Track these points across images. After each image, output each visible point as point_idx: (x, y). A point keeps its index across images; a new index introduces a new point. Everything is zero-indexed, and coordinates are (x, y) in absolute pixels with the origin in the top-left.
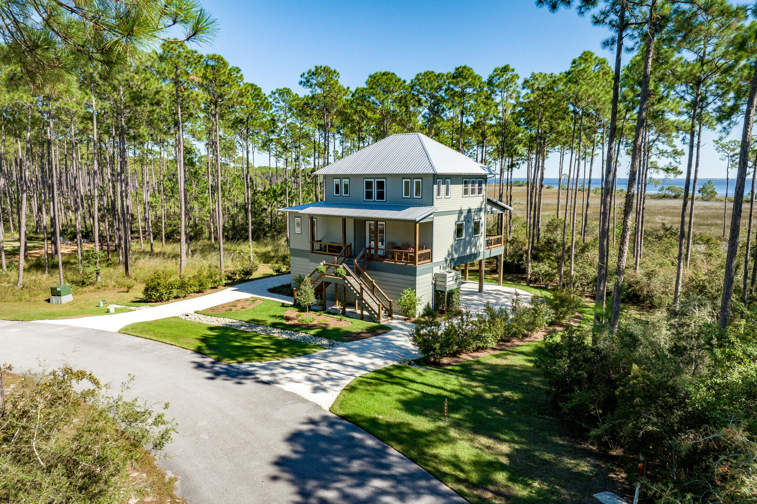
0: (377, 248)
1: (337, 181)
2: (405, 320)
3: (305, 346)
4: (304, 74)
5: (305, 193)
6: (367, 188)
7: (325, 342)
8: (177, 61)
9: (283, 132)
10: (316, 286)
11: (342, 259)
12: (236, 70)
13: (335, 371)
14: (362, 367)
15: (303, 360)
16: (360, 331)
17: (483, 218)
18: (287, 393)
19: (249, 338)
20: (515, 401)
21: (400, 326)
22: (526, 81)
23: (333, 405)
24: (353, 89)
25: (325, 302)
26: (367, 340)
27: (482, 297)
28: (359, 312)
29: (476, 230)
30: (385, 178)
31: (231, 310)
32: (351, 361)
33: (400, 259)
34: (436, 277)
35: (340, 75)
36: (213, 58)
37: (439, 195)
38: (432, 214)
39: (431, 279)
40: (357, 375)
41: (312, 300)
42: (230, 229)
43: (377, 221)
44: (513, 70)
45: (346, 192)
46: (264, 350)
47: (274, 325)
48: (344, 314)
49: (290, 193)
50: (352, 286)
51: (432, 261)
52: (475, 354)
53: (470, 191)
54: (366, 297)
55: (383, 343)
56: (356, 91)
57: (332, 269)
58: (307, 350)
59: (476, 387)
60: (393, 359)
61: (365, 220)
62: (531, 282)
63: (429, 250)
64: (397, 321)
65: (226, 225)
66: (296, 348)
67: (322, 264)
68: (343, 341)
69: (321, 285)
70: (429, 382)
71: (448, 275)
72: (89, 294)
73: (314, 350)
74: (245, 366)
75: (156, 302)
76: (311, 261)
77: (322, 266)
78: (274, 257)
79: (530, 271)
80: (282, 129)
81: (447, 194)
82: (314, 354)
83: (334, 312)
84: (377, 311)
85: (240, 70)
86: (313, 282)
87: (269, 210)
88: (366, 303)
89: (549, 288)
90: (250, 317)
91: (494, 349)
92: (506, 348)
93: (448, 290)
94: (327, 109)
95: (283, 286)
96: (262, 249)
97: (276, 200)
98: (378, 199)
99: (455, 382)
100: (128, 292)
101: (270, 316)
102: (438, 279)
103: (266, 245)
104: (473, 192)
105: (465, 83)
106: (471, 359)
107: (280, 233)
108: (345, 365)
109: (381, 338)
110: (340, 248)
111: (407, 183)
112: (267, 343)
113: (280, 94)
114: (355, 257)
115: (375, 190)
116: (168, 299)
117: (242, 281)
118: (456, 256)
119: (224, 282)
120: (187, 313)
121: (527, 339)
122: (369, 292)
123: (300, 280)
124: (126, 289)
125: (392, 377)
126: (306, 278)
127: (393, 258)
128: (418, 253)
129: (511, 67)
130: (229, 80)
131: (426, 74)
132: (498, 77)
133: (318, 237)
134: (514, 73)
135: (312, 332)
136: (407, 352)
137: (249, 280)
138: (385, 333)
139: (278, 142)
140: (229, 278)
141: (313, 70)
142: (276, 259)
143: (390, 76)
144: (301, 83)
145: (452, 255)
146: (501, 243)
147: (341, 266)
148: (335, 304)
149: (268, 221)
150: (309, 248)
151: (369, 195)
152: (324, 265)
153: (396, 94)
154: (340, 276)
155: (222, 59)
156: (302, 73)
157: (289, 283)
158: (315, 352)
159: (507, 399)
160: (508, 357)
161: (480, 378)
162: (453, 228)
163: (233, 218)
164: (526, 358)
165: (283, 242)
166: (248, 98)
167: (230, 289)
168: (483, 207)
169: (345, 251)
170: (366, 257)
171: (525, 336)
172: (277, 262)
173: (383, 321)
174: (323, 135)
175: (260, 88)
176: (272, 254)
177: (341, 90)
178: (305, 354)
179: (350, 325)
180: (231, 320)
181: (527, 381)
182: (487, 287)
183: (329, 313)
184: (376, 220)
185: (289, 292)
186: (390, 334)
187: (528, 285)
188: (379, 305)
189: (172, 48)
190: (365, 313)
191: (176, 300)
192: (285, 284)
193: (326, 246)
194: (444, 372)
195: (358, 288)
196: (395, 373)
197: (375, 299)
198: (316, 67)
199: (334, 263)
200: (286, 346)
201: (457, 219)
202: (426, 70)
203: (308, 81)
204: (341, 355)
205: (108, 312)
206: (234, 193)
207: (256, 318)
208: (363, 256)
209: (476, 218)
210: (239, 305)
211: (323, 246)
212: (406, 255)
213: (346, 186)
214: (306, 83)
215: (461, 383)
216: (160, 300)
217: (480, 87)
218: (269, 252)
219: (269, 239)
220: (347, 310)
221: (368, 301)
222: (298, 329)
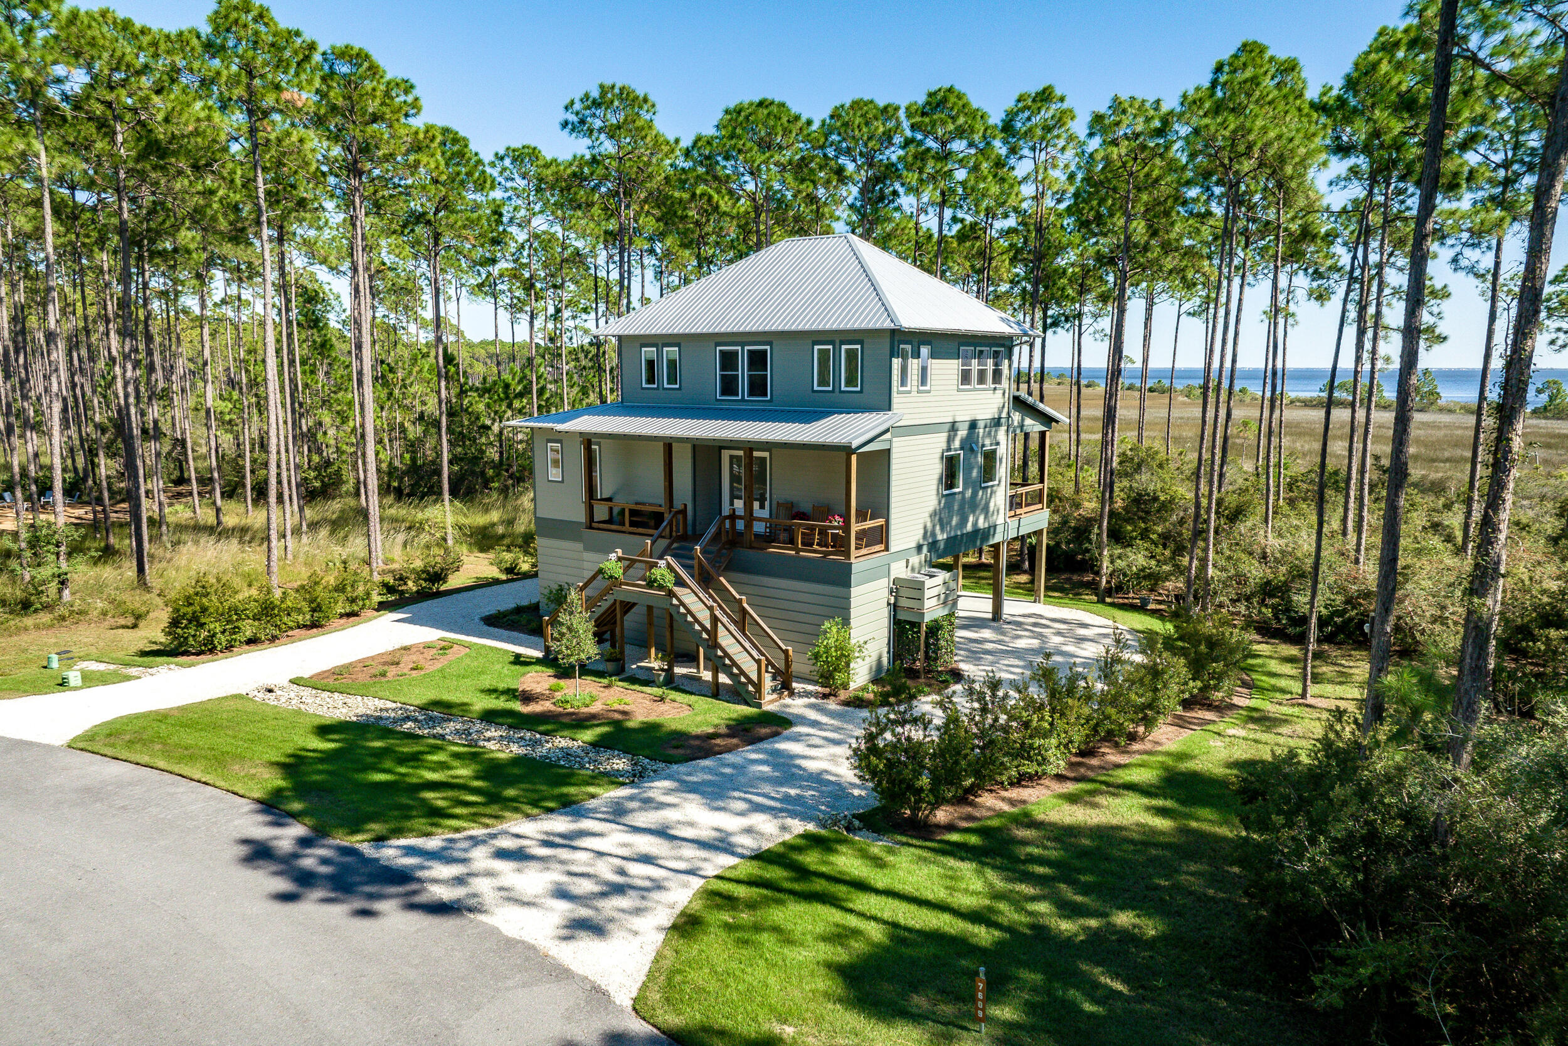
0: (750, 518)
1: (649, 352)
2: (825, 696)
3: (566, 778)
4: (572, 103)
5: (576, 389)
6: (723, 369)
7: (620, 764)
8: (250, 53)
9: (525, 253)
10: (599, 611)
11: (663, 543)
12: (403, 86)
13: (647, 859)
14: (721, 844)
15: (560, 824)
16: (711, 730)
17: (1004, 446)
18: (510, 944)
19: (414, 759)
20: (1151, 944)
21: (813, 715)
22: (1098, 118)
23: (644, 987)
24: (687, 142)
25: (622, 652)
26: (729, 757)
27: (1003, 634)
28: (707, 676)
29: (988, 472)
30: (770, 343)
31: (383, 675)
32: (691, 824)
33: (808, 543)
34: (898, 588)
35: (658, 107)
36: (344, 54)
37: (903, 383)
38: (887, 431)
39: (886, 592)
40: (710, 870)
41: (590, 649)
42: (405, 473)
43: (751, 450)
44: (1062, 99)
45: (672, 379)
46: (450, 794)
47: (490, 717)
48: (671, 682)
49: (541, 391)
50: (689, 612)
51: (887, 549)
52: (1014, 793)
53: (974, 376)
54: (725, 640)
55: (775, 766)
56: (695, 143)
57: (638, 570)
58: (572, 790)
59: (1033, 899)
60: (805, 817)
61: (721, 448)
62: (1109, 592)
63: (881, 521)
64: (806, 700)
65: (397, 463)
66: (543, 788)
67: (613, 556)
68: (670, 761)
69: (611, 610)
70: (908, 889)
71: (929, 583)
72: (33, 635)
73: (592, 790)
74: (391, 853)
75: (198, 654)
76: (587, 549)
77: (612, 564)
78: (503, 536)
79: (1106, 566)
80: (523, 247)
81: (923, 381)
82: (592, 803)
83: (642, 676)
84: (754, 677)
85: (412, 87)
86: (590, 604)
87: (496, 428)
88: (726, 655)
89: (1151, 606)
90: (432, 695)
91: (1060, 778)
92: (1090, 774)
93: (927, 619)
94: (626, 187)
95: (519, 610)
96: (480, 519)
97: (510, 406)
98: (751, 394)
99: (977, 885)
100: (135, 626)
101: (483, 691)
102: (904, 592)
103: (486, 510)
104: (982, 379)
105: (951, 127)
106: (1006, 807)
107: (520, 480)
108: (674, 838)
109: (765, 751)
110: (658, 518)
111: (824, 354)
112: (463, 772)
113: (514, 160)
114: (696, 538)
115: (743, 372)
116: (229, 648)
117: (422, 596)
118: (941, 536)
119: (376, 598)
120: (270, 682)
121: (1136, 747)
122: (732, 628)
123: (559, 598)
124: (130, 621)
125: (803, 873)
126: (573, 595)
127: (792, 541)
128: (855, 527)
129: (1058, 92)
130: (384, 108)
131: (856, 105)
132: (1027, 114)
133: (604, 489)
134: (1065, 105)
135: (588, 735)
136: (838, 791)
137: (439, 594)
138: (776, 734)
139: (515, 275)
140: (390, 589)
141: (595, 94)
142: (507, 541)
143: (775, 109)
144: (565, 124)
145: (933, 534)
146: (1041, 501)
147: (662, 563)
148: (647, 656)
149: (493, 454)
150: (581, 516)
151: (729, 386)
152: (620, 559)
153: (788, 154)
154: (661, 587)
155: (367, 57)
156: (568, 101)
157: (534, 601)
158: (593, 796)
159: (1128, 937)
160: (1100, 800)
161: (1040, 870)
162: (936, 469)
163: (413, 446)
164: (1146, 801)
165: (526, 501)
166: (432, 155)
167: (389, 618)
168: (1004, 415)
169: (670, 523)
170: (724, 538)
171: (1133, 737)
172: (509, 550)
173: (770, 703)
174: (617, 258)
175: (464, 139)
176: (500, 530)
177: (658, 143)
178: (568, 806)
179: (686, 713)
180: (380, 704)
181: (1167, 877)
182: (1013, 607)
183: (633, 680)
184: (750, 447)
185: (534, 625)
186: (789, 739)
187: (1101, 601)
188: (758, 662)
189: (236, 22)
190: (723, 679)
191: (253, 647)
192: (525, 603)
193: (623, 510)
194: (944, 853)
195: (704, 616)
196: (811, 859)
197: (747, 645)
198: (602, 86)
199: (642, 554)
200: (511, 782)
201: (944, 446)
202: (857, 97)
203: (582, 122)
204: (662, 806)
205: (63, 684)
206: (412, 390)
207: (446, 697)
208: (717, 537)
209: (987, 442)
210: (407, 661)
211: (616, 511)
212: (823, 532)
213: (672, 364)
214: (578, 126)
215: (991, 886)
216: (208, 648)
217: (984, 137)
218: (493, 525)
219: (495, 495)
220: (679, 670)
221: (730, 651)
222: (549, 727)
